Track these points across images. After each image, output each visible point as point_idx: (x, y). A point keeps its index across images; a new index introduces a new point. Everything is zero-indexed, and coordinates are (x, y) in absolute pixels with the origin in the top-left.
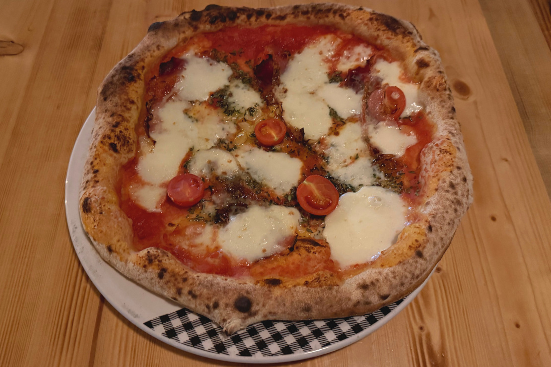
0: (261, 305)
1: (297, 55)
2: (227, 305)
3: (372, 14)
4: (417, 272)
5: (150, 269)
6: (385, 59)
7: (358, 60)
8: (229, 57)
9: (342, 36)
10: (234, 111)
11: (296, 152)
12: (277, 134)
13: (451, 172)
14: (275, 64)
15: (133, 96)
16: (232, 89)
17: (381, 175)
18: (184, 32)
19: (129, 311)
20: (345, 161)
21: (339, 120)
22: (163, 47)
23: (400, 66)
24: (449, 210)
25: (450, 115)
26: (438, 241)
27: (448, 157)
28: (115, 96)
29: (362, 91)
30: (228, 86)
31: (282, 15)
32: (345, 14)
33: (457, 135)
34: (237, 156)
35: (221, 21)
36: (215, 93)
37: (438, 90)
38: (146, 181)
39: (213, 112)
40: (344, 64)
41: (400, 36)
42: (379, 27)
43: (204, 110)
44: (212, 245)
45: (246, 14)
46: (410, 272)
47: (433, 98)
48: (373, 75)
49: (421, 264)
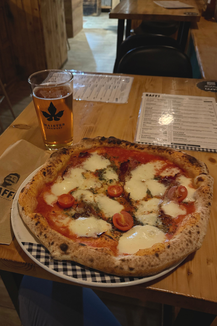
0: (72, 251)
1: (143, 165)
2: (57, 245)
3: (184, 154)
4: (153, 263)
5: (34, 220)
6: (185, 176)
7: (172, 173)
8: (112, 158)
9: (168, 162)
10: (104, 179)
11: (124, 203)
12: (117, 192)
13: (192, 226)
14: (130, 165)
15: (62, 159)
16: (107, 171)
17: (160, 223)
18: (95, 144)
19: (18, 236)
20: (145, 212)
21: (150, 195)
22: (84, 147)
23: (191, 181)
24: (183, 243)
25: (207, 205)
26: (170, 254)
27: (194, 220)
28: (55, 157)
29: (168, 186)
30: (106, 169)
31: (143, 147)
32: (172, 152)
33: (206, 214)
34: (96, 196)
35: (113, 143)
36: (98, 170)
37: (204, 192)
38: (53, 193)
39: (95, 177)
40: (164, 173)
41: (195, 166)
42: (186, 160)
43: (91, 176)
44: (66, 224)
45: (126, 143)
46: (149, 262)
47: (200, 196)
48: (177, 181)
49: (156, 260)
